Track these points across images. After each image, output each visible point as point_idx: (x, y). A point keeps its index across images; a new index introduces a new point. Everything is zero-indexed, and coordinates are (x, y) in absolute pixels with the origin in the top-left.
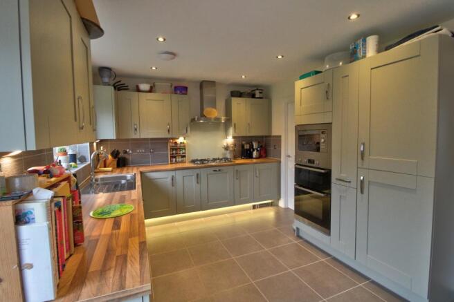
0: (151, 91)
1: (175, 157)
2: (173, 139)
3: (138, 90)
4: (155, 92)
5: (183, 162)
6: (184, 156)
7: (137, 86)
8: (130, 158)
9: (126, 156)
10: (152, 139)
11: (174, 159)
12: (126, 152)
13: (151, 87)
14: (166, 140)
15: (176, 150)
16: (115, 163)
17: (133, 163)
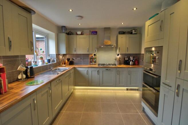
0: (82, 34)
1: (92, 62)
2: (91, 54)
3: (77, 34)
4: (83, 35)
5: (95, 64)
6: (95, 62)
7: (76, 33)
8: (75, 61)
9: (73, 61)
10: (83, 54)
11: (91, 63)
12: (73, 59)
13: (82, 33)
14: (88, 55)
15: (92, 59)
16: (69, 63)
17: (76, 64)
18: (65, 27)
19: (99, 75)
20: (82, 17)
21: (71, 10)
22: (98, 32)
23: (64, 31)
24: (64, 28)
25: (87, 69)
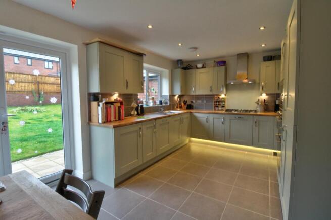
0: (203, 67)
1: (218, 107)
2: (217, 95)
3: (197, 68)
4: (205, 68)
5: (223, 110)
6: (223, 107)
7: (196, 66)
8: (194, 105)
9: (192, 104)
10: (206, 95)
11: (217, 108)
12: (192, 102)
13: (203, 65)
14: (212, 96)
15: (219, 102)
16: (186, 107)
17: (195, 108)
18: (181, 60)
19: (224, 125)
20: (196, 48)
21: (180, 45)
22: (227, 62)
23: (179, 66)
24: (180, 62)
25: (208, 115)
